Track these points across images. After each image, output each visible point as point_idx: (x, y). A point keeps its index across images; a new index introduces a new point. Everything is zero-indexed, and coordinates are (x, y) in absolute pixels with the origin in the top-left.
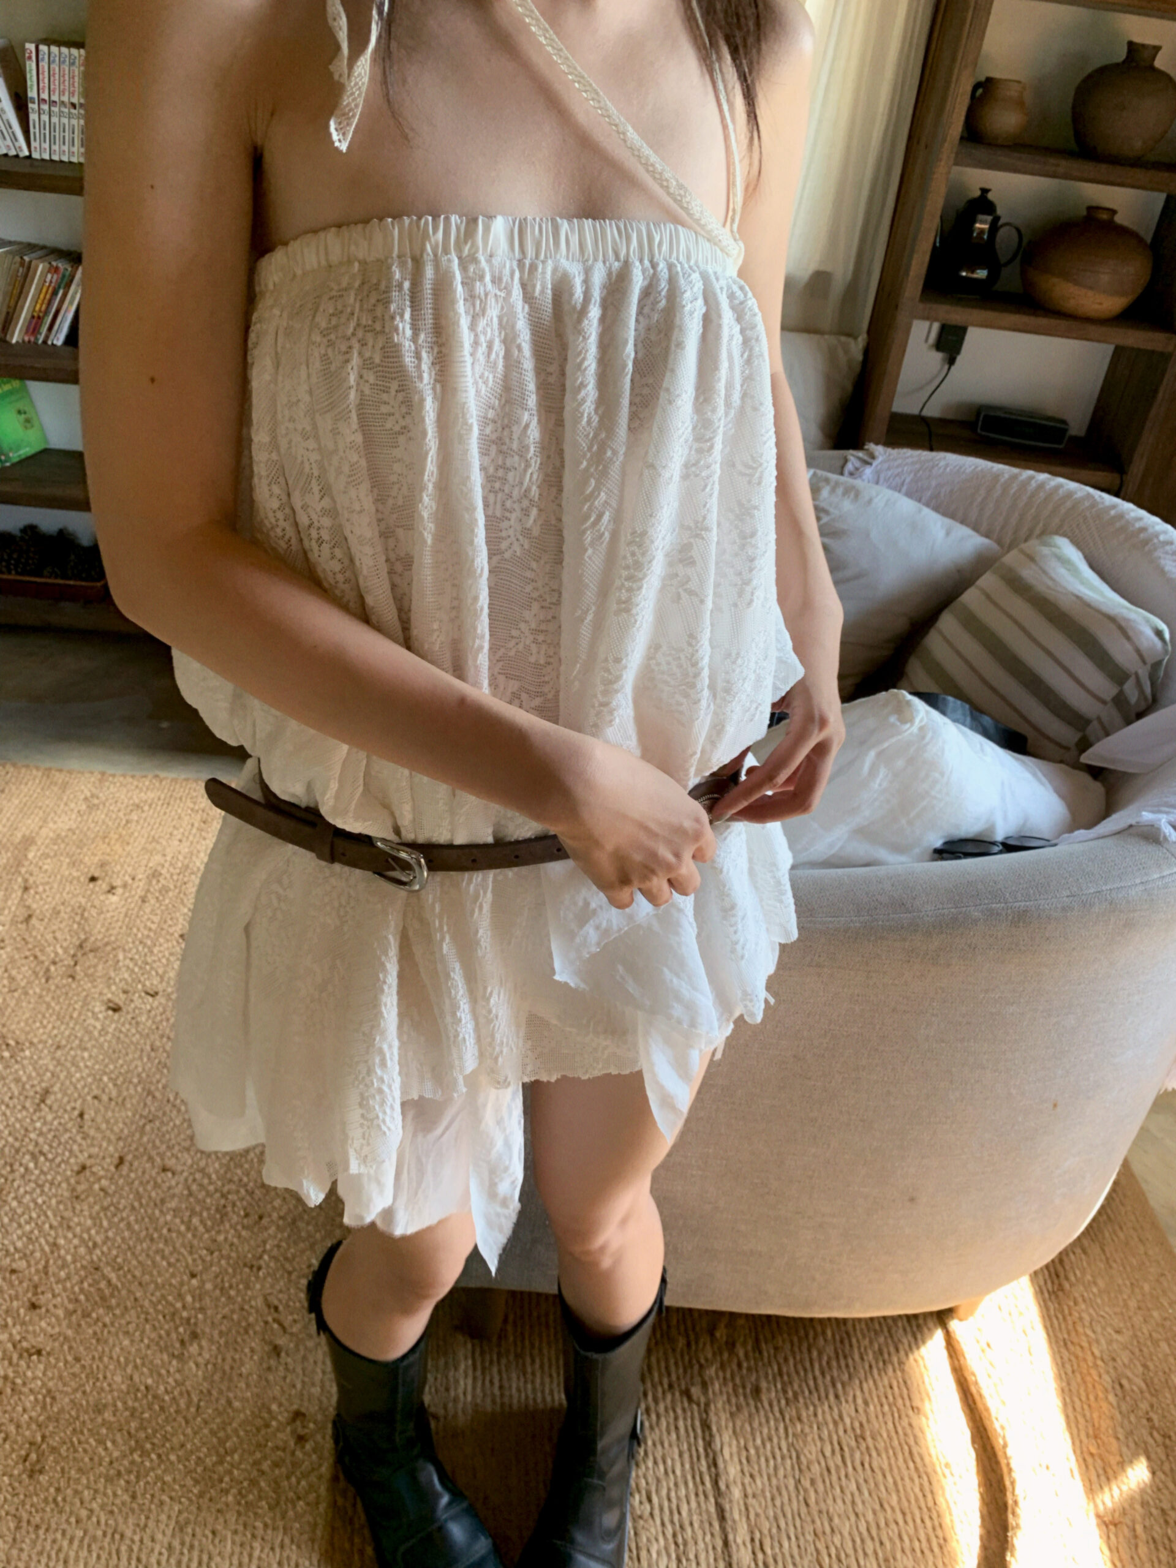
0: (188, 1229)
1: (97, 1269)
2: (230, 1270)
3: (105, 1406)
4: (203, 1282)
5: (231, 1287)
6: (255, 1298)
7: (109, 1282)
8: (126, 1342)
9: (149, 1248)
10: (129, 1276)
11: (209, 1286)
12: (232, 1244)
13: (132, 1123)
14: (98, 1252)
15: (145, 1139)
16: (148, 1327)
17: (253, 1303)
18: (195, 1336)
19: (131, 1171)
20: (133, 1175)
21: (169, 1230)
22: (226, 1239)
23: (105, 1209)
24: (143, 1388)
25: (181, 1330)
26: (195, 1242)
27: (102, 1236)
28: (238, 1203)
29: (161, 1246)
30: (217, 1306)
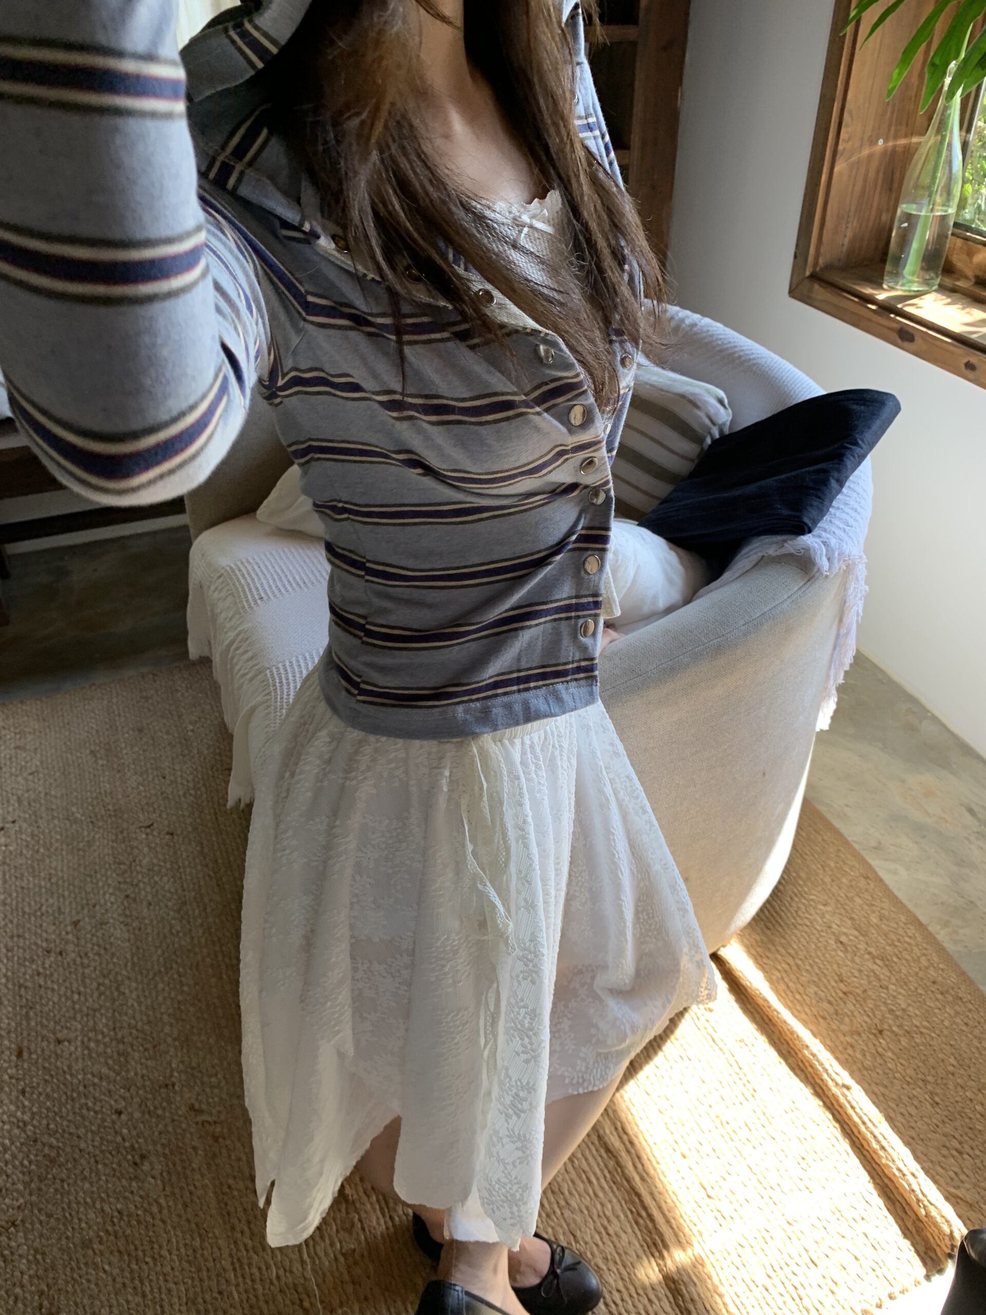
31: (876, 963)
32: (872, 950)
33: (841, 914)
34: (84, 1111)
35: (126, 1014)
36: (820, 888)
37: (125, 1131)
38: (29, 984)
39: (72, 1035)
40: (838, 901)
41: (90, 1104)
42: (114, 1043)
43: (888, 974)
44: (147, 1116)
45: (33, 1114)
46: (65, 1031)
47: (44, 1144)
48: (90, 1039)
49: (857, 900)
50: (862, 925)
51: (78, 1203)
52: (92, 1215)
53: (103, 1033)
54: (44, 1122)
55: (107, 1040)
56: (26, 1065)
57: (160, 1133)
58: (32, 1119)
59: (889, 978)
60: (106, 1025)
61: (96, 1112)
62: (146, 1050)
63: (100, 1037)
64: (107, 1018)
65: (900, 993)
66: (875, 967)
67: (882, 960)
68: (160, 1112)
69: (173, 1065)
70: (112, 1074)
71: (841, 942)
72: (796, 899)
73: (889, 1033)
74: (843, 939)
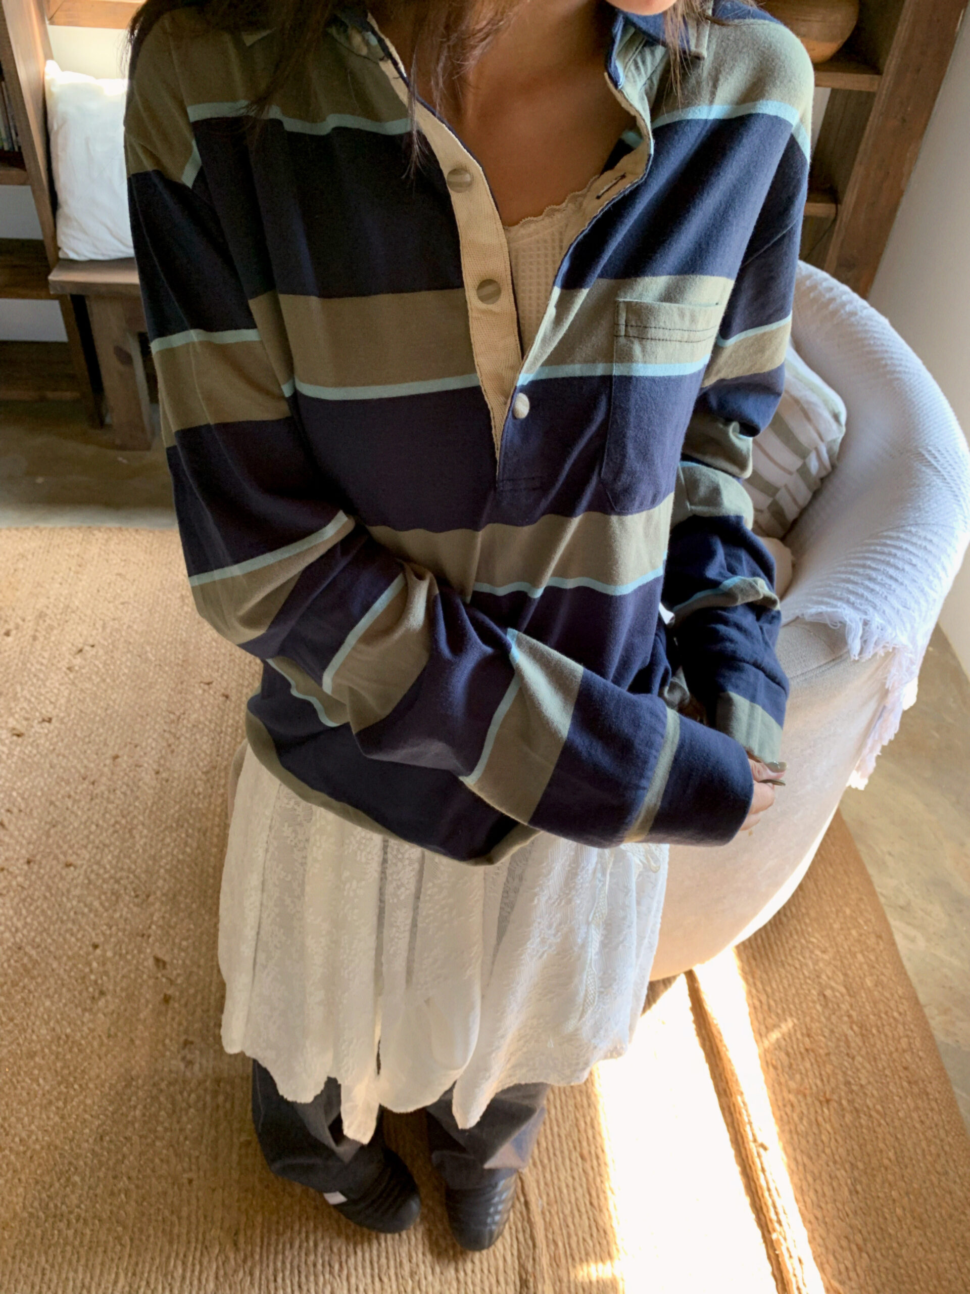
0: (90, 910)
1: (20, 948)
2: (126, 940)
3: (35, 1053)
4: (104, 951)
5: (127, 953)
6: (145, 959)
7: (30, 957)
8: (48, 1003)
9: (60, 929)
10: (46, 952)
11: (109, 954)
12: (126, 920)
13: (39, 828)
14: (20, 935)
15: (51, 841)
16: (64, 990)
17: (146, 964)
18: (102, 993)
19: (40, 868)
20: (42, 871)
21: (75, 913)
22: (121, 916)
23: (24, 900)
24: (64, 1037)
25: (91, 989)
26: (97, 920)
27: (22, 922)
28: (129, 886)
29: (70, 925)
30: (117, 969)
31: (852, 1028)
32: (854, 1014)
33: (836, 967)
34: (68, 936)
35: (130, 857)
36: (824, 933)
37: (95, 965)
38: (58, 803)
39: (79, 862)
40: (838, 951)
41: (75, 930)
42: (112, 881)
43: (861, 1044)
44: (117, 958)
45: (26, 923)
46: (74, 857)
47: (26, 954)
48: (92, 871)
49: (859, 956)
50: (854, 985)
51: (36, 1016)
52: (44, 1031)
53: (105, 868)
54: (33, 934)
55: (107, 876)
56: (33, 877)
57: (123, 977)
58: (24, 927)
59: (860, 1049)
60: (110, 862)
61: (77, 940)
62: (137, 896)
63: (102, 871)
64: (113, 856)
65: (864, 1067)
66: (850, 1033)
67: (861, 1028)
68: (129, 957)
69: (155, 918)
70: (101, 909)
71: (824, 996)
72: (796, 937)
73: (835, 1105)
74: (828, 993)
